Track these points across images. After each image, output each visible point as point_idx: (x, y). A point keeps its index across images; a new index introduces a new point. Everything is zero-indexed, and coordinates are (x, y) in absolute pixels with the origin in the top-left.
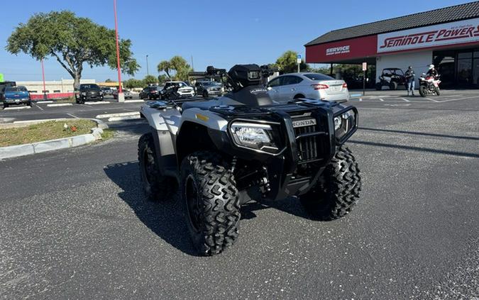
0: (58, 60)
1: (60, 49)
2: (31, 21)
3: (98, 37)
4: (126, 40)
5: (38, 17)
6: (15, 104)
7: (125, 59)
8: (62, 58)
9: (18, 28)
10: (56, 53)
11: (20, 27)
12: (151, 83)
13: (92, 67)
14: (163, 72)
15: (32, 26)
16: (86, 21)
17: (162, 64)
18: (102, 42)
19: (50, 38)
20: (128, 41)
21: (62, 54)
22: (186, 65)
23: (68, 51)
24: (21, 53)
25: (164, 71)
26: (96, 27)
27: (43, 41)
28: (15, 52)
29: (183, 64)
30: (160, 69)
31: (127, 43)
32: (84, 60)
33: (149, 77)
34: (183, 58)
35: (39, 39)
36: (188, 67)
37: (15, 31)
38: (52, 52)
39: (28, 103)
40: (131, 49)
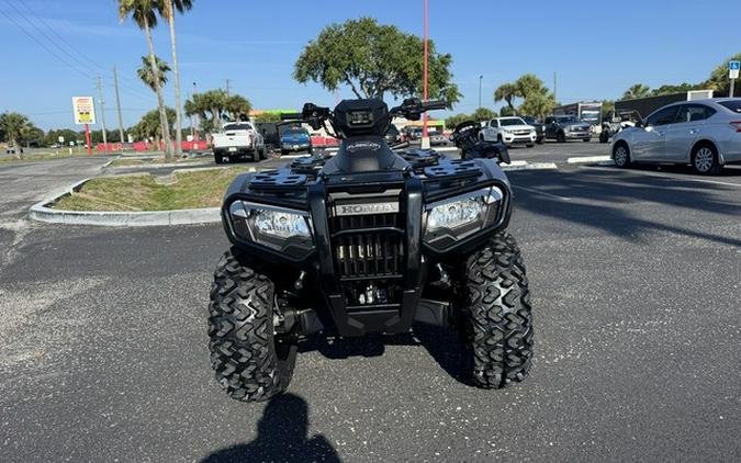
0: (354, 90)
1: (356, 74)
2: (321, 36)
3: (404, 53)
4: (445, 54)
5: (329, 30)
6: (293, 150)
7: (442, 85)
8: (358, 87)
9: (308, 48)
10: (353, 80)
11: (309, 45)
12: (483, 120)
13: (396, 98)
14: (503, 103)
15: (322, 43)
16: (391, 30)
17: (502, 89)
18: (410, 60)
19: (343, 58)
20: (448, 56)
21: (359, 81)
22: (541, 87)
23: (366, 77)
24: (310, 81)
25: (503, 100)
26: (404, 37)
27: (334, 64)
28: (303, 80)
29: (536, 87)
30: (498, 97)
31: (445, 60)
32: (386, 89)
33: (482, 110)
34: (537, 77)
35: (330, 63)
36: (544, 91)
37: (304, 51)
38: (347, 79)
39: (309, 150)
40: (450, 69)
